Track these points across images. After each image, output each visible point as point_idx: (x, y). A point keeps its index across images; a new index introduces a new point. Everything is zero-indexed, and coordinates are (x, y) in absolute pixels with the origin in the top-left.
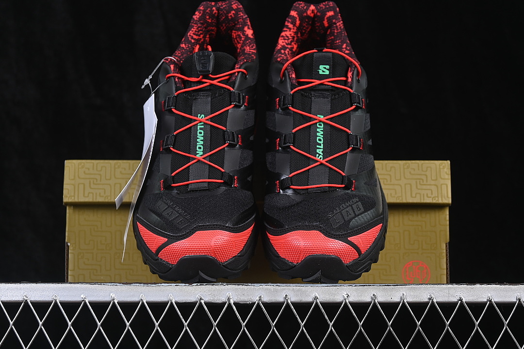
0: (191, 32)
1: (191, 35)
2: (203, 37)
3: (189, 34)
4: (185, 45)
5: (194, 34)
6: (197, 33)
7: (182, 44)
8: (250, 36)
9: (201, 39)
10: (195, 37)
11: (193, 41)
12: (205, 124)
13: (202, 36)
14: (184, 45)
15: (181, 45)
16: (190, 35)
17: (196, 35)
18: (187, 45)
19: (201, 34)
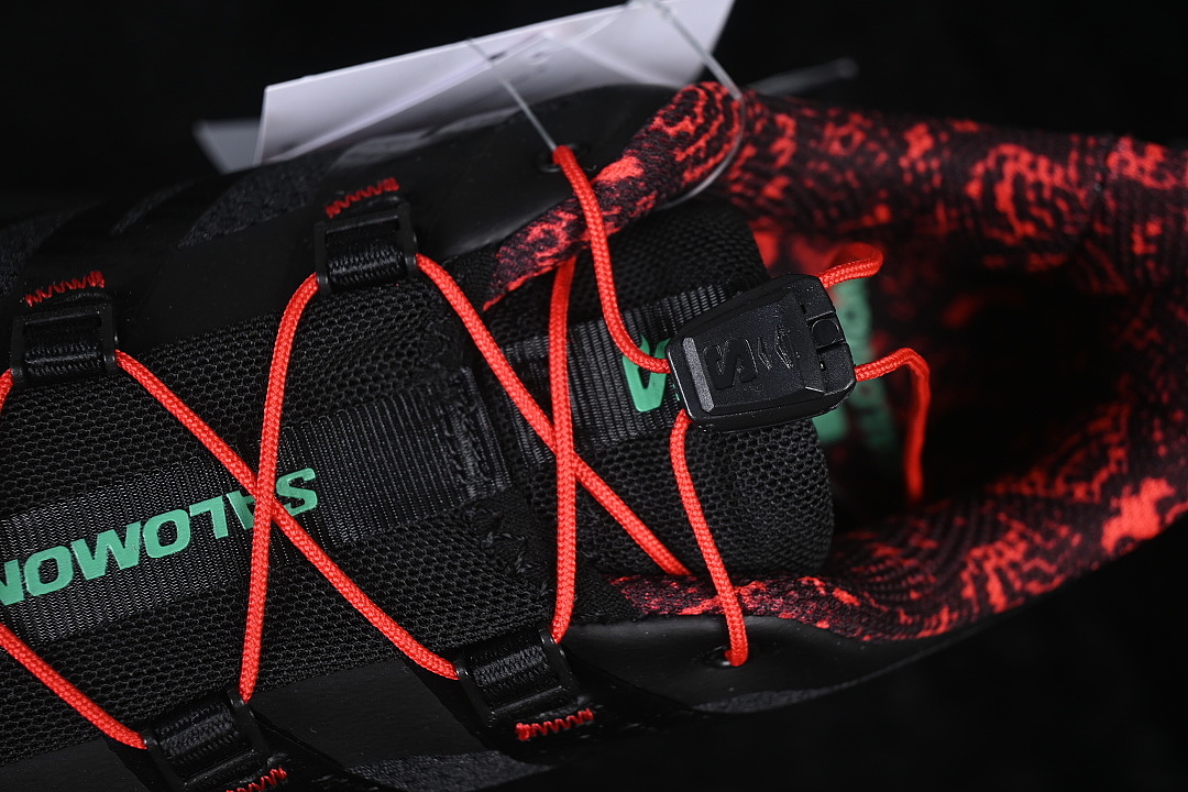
0: (1026, 157)
1: (1009, 169)
2: (1026, 238)
3: (1008, 150)
4: (926, 155)
5: (1018, 180)
6: (1031, 196)
7: (932, 132)
8: (1112, 532)
9: (1010, 229)
10: (1004, 191)
11: (974, 189)
12: (241, 538)
13: (1030, 229)
14: (927, 143)
15: (921, 129)
16: (1001, 160)
17: (1018, 198)
18: (935, 164)
19: (1038, 223)
